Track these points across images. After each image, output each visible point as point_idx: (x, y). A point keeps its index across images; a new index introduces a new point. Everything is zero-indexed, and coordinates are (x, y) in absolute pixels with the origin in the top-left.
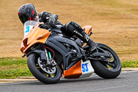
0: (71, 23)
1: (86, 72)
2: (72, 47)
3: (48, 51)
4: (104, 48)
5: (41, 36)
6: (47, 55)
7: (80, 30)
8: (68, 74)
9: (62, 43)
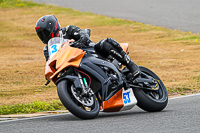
0: (107, 41)
1: (128, 104)
2: (111, 71)
3: (83, 76)
4: (146, 72)
5: (74, 57)
6: (81, 82)
7: (119, 49)
8: (108, 107)
9: (99, 65)
